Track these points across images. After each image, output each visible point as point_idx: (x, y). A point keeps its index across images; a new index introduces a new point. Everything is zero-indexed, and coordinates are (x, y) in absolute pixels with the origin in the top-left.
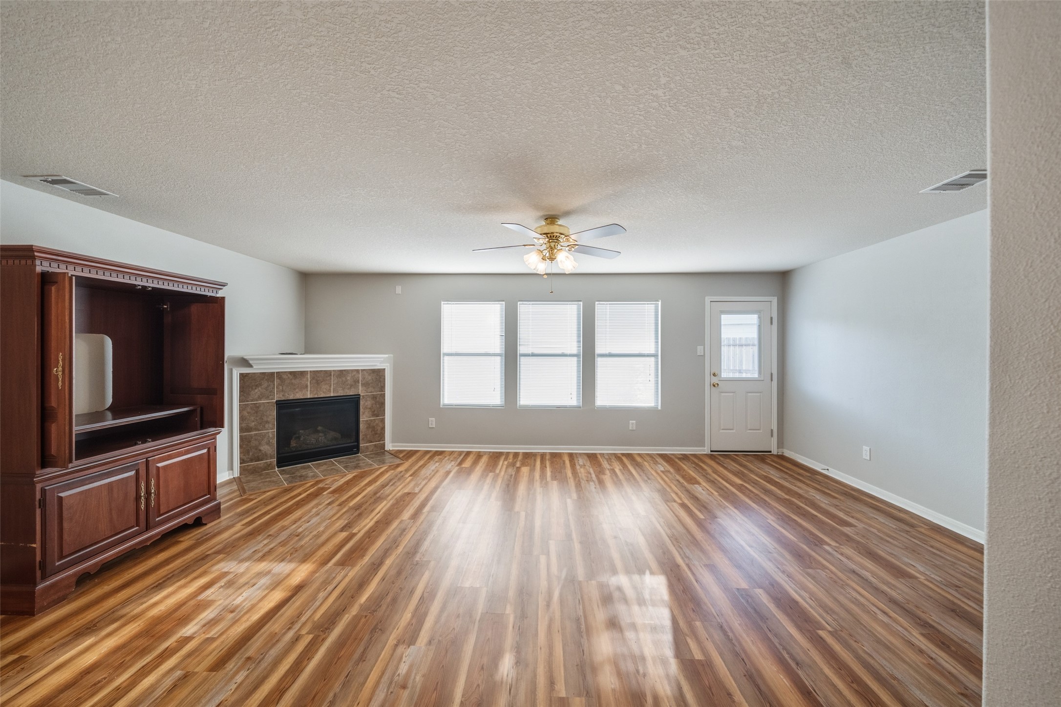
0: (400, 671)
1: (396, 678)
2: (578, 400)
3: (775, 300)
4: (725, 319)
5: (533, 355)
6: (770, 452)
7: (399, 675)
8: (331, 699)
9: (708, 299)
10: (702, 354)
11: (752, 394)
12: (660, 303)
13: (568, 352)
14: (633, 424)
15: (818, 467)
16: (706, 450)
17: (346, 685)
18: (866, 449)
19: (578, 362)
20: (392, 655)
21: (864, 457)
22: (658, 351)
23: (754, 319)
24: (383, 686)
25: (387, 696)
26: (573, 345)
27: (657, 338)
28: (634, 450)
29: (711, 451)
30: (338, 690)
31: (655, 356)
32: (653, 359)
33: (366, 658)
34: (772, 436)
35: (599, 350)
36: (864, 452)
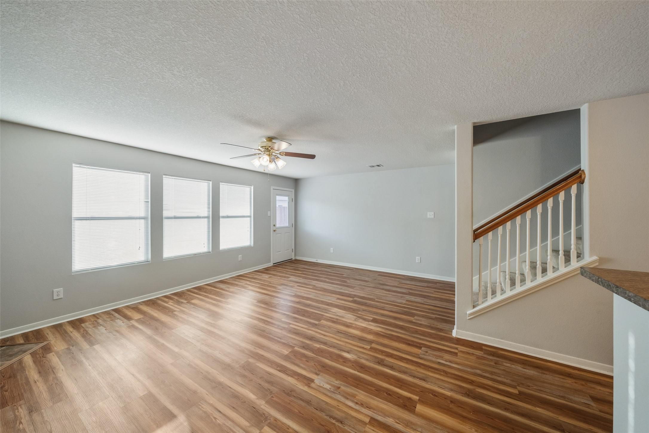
0: (328, 388)
1: (332, 390)
2: (209, 247)
3: (293, 190)
4: (278, 198)
5: (175, 218)
6: (292, 259)
7: (330, 389)
8: (329, 417)
9: (272, 187)
10: (270, 216)
11: (287, 234)
12: (252, 187)
13: (202, 215)
14: (240, 257)
15: (314, 260)
16: (271, 264)
17: (322, 410)
18: (332, 249)
19: (209, 222)
20: (315, 389)
21: (331, 252)
22: (251, 214)
23: (286, 198)
24: (333, 396)
25: (340, 395)
26: (205, 210)
27: (251, 207)
28: (241, 272)
29: (274, 264)
30: (324, 414)
31: (250, 217)
32: (249, 219)
33: (309, 400)
34: (293, 252)
35: (221, 214)
36: (331, 250)
